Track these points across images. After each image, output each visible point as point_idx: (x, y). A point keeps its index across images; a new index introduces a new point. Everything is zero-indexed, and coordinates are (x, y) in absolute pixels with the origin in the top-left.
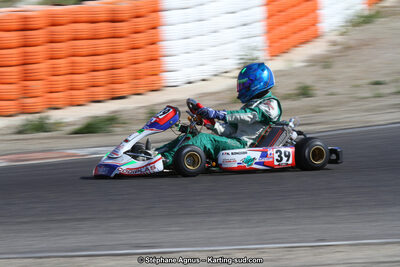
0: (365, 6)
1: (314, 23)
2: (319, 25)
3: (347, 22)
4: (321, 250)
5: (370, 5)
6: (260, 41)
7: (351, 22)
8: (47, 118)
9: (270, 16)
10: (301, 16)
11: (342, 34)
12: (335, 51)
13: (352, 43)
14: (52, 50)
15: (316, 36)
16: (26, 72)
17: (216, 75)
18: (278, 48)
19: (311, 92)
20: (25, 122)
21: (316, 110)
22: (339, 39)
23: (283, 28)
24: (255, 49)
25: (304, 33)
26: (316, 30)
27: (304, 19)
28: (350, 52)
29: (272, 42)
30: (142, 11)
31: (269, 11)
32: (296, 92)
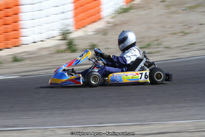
0: (124, 4)
1: (99, 12)
2: (101, 13)
3: (115, 11)
5: (127, 3)
6: (71, 21)
9: (76, 8)
10: (92, 9)
11: (113, 18)
12: (109, 27)
13: (118, 22)
15: (100, 19)
17: (48, 39)
18: (80, 25)
22: (111, 20)
24: (68, 25)
25: (93, 17)
26: (100, 16)
27: (93, 10)
28: (117, 27)
29: (77, 21)
30: (10, 5)
32: (89, 47)
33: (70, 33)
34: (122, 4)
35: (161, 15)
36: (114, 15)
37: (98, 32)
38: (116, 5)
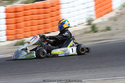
1: (111, 6)
2: (113, 7)
3: (121, 6)
4: (115, 80)
6: (93, 13)
7: (123, 5)
8: (24, 40)
9: (96, 5)
10: (106, 4)
11: (120, 10)
12: (118, 15)
13: (123, 12)
14: (25, 18)
15: (112, 11)
16: (17, 26)
17: (79, 25)
18: (99, 15)
19: (110, 29)
20: (17, 42)
23: (100, 8)
24: (91, 15)
25: (107, 10)
26: (112, 9)
28: (123, 16)
29: (97, 13)
30: (54, 4)
31: (95, 3)
32: (105, 29)
33: (93, 20)
36: (121, 8)
37: (111, 19)
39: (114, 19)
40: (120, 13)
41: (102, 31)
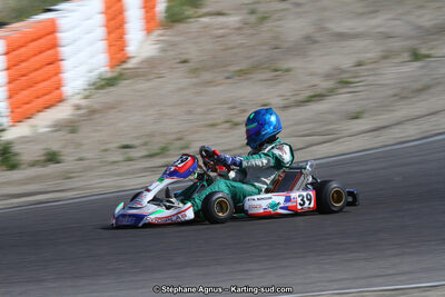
0: (107, 68)
1: (58, 86)
2: (64, 89)
3: (89, 85)
5: (112, 67)
6: (3, 107)
7: (94, 84)
9: (11, 81)
10: (44, 80)
11: (86, 97)
12: (80, 116)
13: (96, 106)
15: (61, 100)
18: (20, 114)
19: (59, 158)
21: (67, 176)
22: (83, 102)
23: (26, 93)
25: (47, 97)
26: (61, 94)
27: (46, 83)
28: (97, 116)
29: (14, 108)
31: (9, 76)
32: (43, 158)
33: (3, 130)
34: (103, 69)
35: (182, 89)
36: (87, 93)
37: (59, 126)
38: (90, 72)
39: (71, 127)
40: (87, 107)
41: (33, 164)
